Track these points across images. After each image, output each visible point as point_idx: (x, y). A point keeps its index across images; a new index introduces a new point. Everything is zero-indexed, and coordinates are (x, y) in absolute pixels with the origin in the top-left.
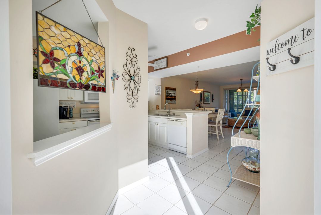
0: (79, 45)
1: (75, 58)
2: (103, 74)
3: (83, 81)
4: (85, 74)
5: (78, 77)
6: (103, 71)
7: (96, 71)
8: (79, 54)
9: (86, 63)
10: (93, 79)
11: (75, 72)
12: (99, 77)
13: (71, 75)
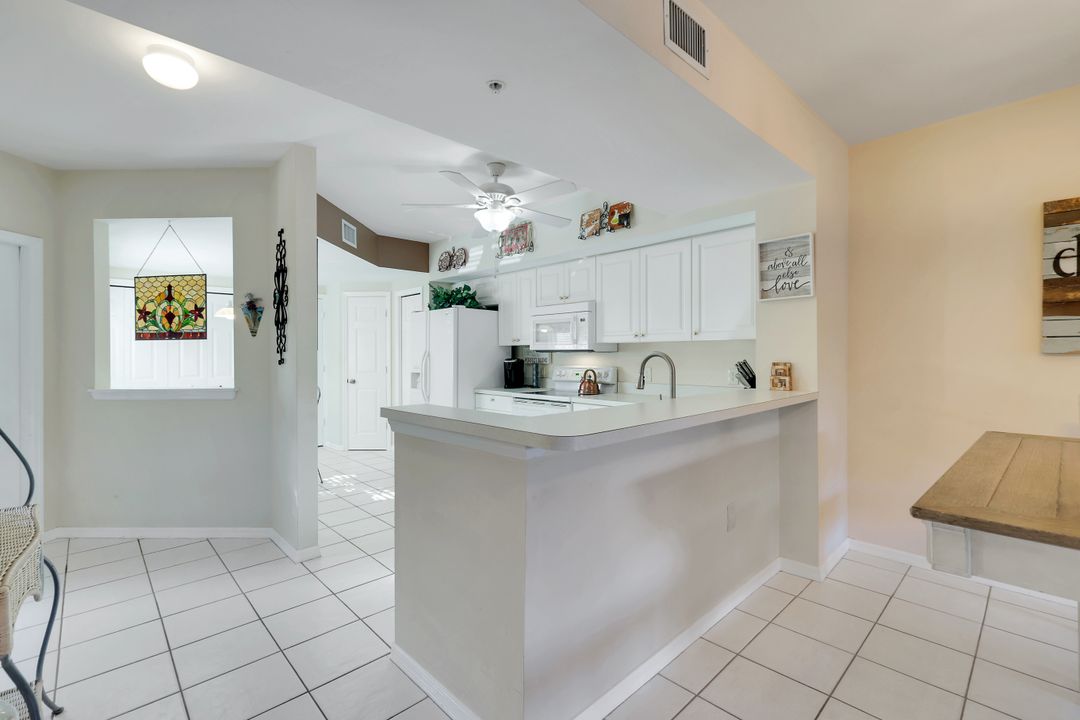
0: (170, 287)
1: (165, 304)
2: (203, 313)
3: (174, 327)
4: (176, 320)
5: (167, 325)
6: (202, 309)
7: (191, 312)
8: (170, 298)
9: (177, 305)
10: (187, 324)
11: (165, 321)
12: (196, 319)
13: (160, 325)
